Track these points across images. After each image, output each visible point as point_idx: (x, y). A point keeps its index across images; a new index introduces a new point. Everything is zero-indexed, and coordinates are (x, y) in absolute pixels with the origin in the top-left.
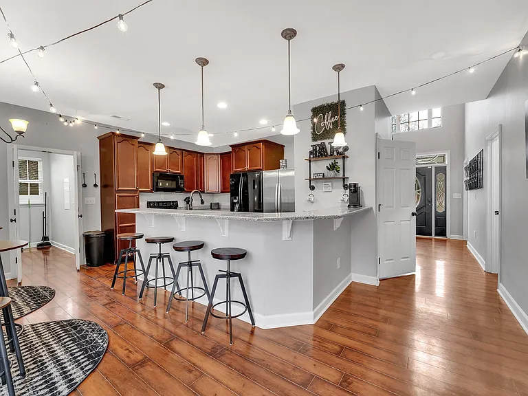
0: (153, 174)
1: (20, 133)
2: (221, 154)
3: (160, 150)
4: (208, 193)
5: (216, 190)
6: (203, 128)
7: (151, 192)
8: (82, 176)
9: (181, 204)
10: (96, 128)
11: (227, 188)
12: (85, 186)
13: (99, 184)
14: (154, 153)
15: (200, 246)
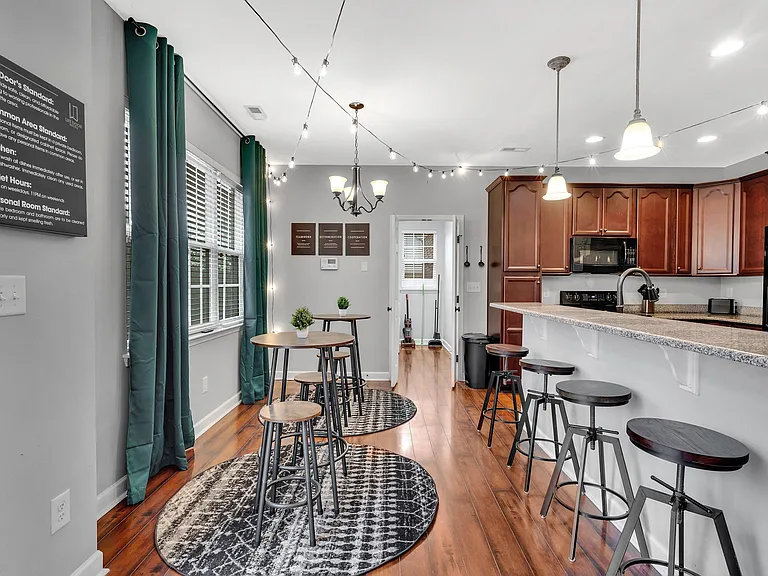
0: (572, 239)
1: (380, 198)
2: (742, 179)
3: (557, 190)
4: (699, 275)
5: (724, 269)
6: (637, 116)
7: (566, 273)
8: (463, 250)
9: (631, 298)
10: (481, 174)
11: (756, 265)
12: (467, 264)
13: (485, 262)
14: (545, 198)
15: (622, 400)
